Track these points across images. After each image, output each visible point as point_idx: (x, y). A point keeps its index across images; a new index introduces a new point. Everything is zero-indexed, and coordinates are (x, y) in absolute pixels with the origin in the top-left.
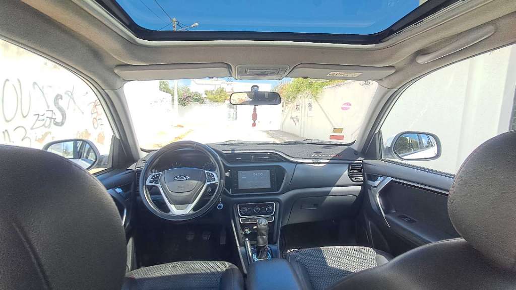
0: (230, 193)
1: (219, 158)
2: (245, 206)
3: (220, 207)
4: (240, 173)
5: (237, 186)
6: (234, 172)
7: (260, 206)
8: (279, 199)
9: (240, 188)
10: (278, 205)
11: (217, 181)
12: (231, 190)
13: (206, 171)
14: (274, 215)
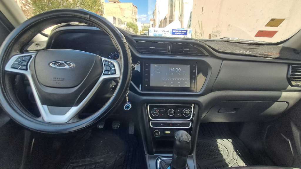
0: (139, 90)
1: (125, 40)
2: (157, 107)
3: (128, 107)
4: (153, 66)
5: (149, 82)
6: (146, 64)
7: (175, 108)
8: (199, 102)
9: (153, 84)
10: (197, 107)
11: (118, 74)
12: (140, 86)
13: (103, 59)
14: (191, 120)
